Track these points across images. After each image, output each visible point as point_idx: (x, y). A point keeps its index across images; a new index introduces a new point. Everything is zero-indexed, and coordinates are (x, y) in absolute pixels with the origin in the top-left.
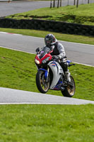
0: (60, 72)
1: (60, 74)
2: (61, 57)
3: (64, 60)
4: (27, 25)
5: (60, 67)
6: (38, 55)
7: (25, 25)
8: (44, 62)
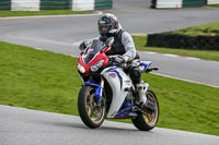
0: (125, 86)
1: (126, 90)
2: (126, 59)
4: (207, 45)
6: (84, 56)
7: (204, 45)
8: (94, 68)
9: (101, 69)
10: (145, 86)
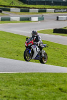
1: (38, 52)
2: (39, 43)
3: (41, 45)
5: (38, 48)
6: (27, 42)
8: (29, 45)
9: (31, 45)
10: (44, 51)
